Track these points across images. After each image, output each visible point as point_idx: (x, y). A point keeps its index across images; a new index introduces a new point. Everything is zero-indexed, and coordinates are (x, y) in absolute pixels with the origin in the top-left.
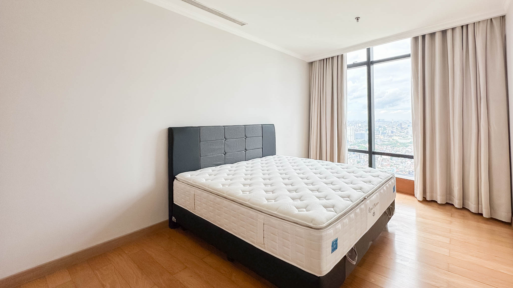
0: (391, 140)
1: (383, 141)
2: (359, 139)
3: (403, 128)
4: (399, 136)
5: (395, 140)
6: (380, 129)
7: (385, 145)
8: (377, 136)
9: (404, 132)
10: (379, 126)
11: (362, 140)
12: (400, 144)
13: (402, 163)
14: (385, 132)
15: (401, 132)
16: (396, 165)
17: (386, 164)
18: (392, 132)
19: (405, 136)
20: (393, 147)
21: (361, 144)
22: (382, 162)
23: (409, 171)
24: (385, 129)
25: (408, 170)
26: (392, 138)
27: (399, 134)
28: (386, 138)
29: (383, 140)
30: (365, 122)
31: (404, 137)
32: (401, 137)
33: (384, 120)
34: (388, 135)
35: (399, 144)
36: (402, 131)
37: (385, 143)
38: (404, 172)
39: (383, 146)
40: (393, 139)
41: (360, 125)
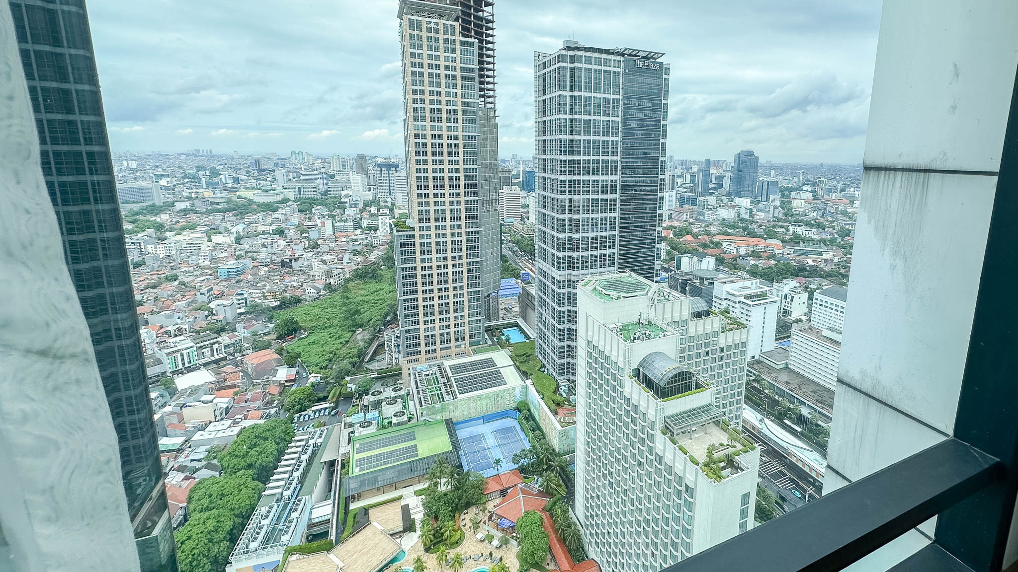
0: (235, 199)
1: (212, 203)
2: (134, 202)
3: (264, 170)
4: (253, 188)
5: (245, 198)
6: (201, 173)
7: (219, 211)
8: (194, 191)
9: (266, 180)
10: (197, 167)
11: (144, 204)
12: (258, 206)
13: (264, 246)
14: (215, 180)
15: (258, 180)
16: (250, 254)
17: (226, 255)
18: (237, 180)
19: (269, 188)
20: (241, 213)
21: (141, 217)
22: (214, 253)
23: (283, 261)
24: (215, 173)
25: (279, 260)
26: (238, 194)
27: (254, 185)
28: (219, 195)
29: (211, 200)
30: (149, 155)
31: (266, 191)
32: (260, 191)
33: (213, 151)
34: (226, 189)
35: (255, 207)
36: (261, 177)
37: (219, 207)
38: (271, 266)
39: (214, 215)
40: (239, 197)
41: (133, 165)
